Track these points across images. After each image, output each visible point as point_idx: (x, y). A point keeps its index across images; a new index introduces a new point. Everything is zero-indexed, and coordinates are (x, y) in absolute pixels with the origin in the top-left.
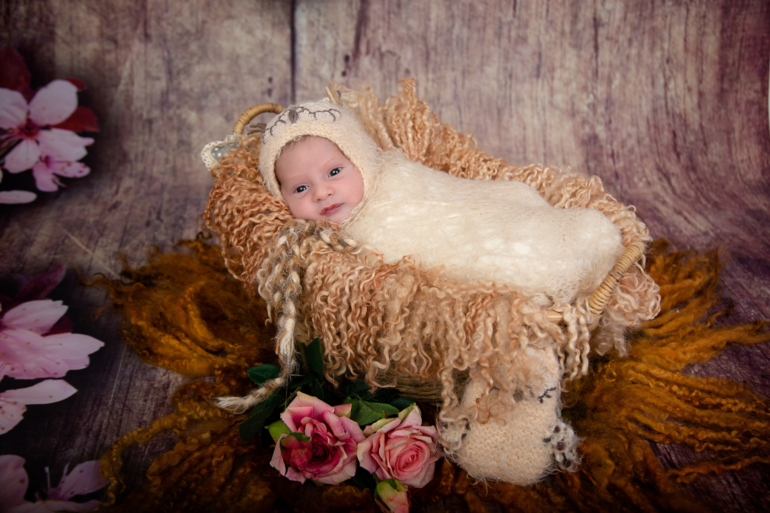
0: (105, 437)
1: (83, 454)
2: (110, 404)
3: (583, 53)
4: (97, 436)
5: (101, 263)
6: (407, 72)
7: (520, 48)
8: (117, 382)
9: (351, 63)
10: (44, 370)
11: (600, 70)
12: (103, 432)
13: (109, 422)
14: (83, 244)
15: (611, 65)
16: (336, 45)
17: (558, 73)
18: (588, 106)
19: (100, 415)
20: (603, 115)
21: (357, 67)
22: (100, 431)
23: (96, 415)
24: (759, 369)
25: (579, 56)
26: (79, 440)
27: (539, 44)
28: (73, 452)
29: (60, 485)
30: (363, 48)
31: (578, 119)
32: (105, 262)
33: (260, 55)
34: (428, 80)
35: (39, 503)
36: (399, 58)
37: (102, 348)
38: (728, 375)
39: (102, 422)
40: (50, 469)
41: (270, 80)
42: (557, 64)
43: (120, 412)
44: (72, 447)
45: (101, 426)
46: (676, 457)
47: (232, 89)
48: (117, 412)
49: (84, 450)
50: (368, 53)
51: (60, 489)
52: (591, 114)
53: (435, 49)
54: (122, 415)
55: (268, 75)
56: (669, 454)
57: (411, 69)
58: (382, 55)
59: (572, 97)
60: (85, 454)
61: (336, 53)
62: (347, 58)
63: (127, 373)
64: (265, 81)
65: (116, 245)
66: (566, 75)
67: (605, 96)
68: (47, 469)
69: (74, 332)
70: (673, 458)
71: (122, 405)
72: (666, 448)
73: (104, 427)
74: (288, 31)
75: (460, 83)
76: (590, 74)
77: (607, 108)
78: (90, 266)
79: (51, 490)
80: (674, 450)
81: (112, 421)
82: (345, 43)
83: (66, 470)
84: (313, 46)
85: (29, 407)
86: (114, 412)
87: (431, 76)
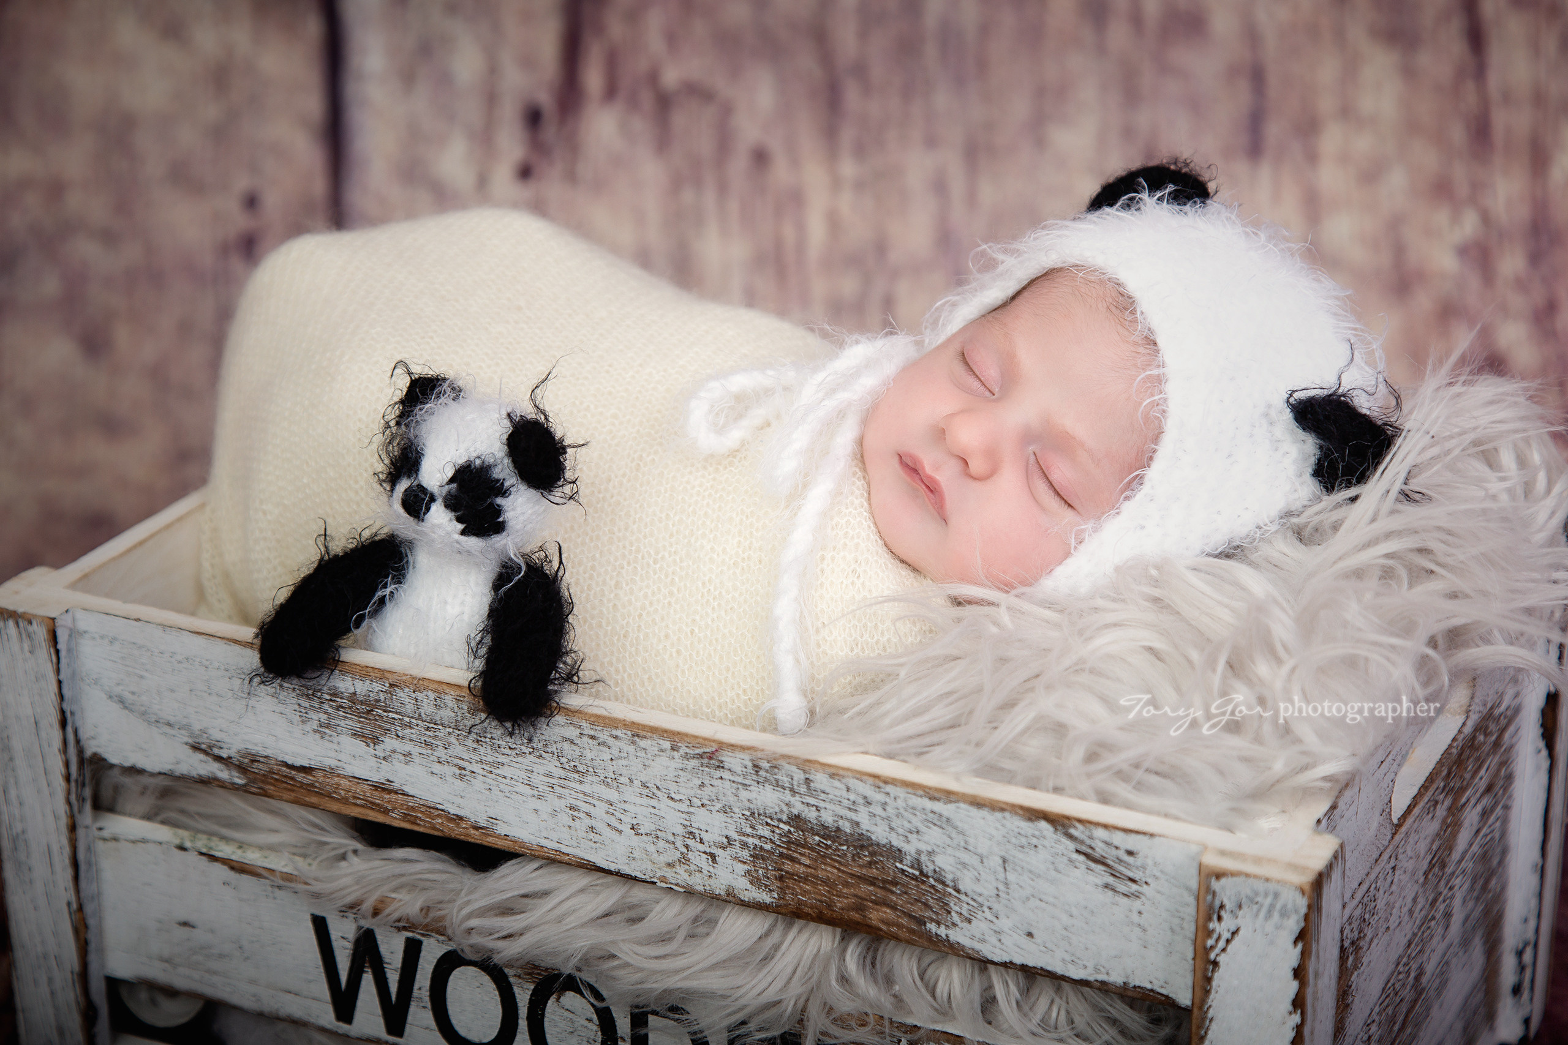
3: (1425, 59)
6: (761, 158)
7: (1184, 56)
9: (550, 131)
11: (1500, 119)
15: (1539, 99)
16: (493, 70)
17: (1331, 139)
18: (1463, 251)
20: (1520, 285)
21: (573, 147)
25: (1409, 73)
27: (1252, 36)
30: (593, 78)
31: (1424, 302)
33: (211, 112)
34: (836, 184)
36: (727, 111)
41: (251, 202)
42: (1326, 104)
47: (109, 238)
50: (611, 92)
52: (1474, 282)
53: (860, 70)
55: (242, 183)
57: (776, 146)
58: (664, 103)
59: (1395, 224)
61: (491, 98)
62: (533, 118)
64: (231, 206)
66: (1363, 144)
67: (1523, 213)
75: (957, 186)
76: (1458, 134)
77: (1535, 258)
82: (527, 62)
84: (408, 78)
87: (848, 168)
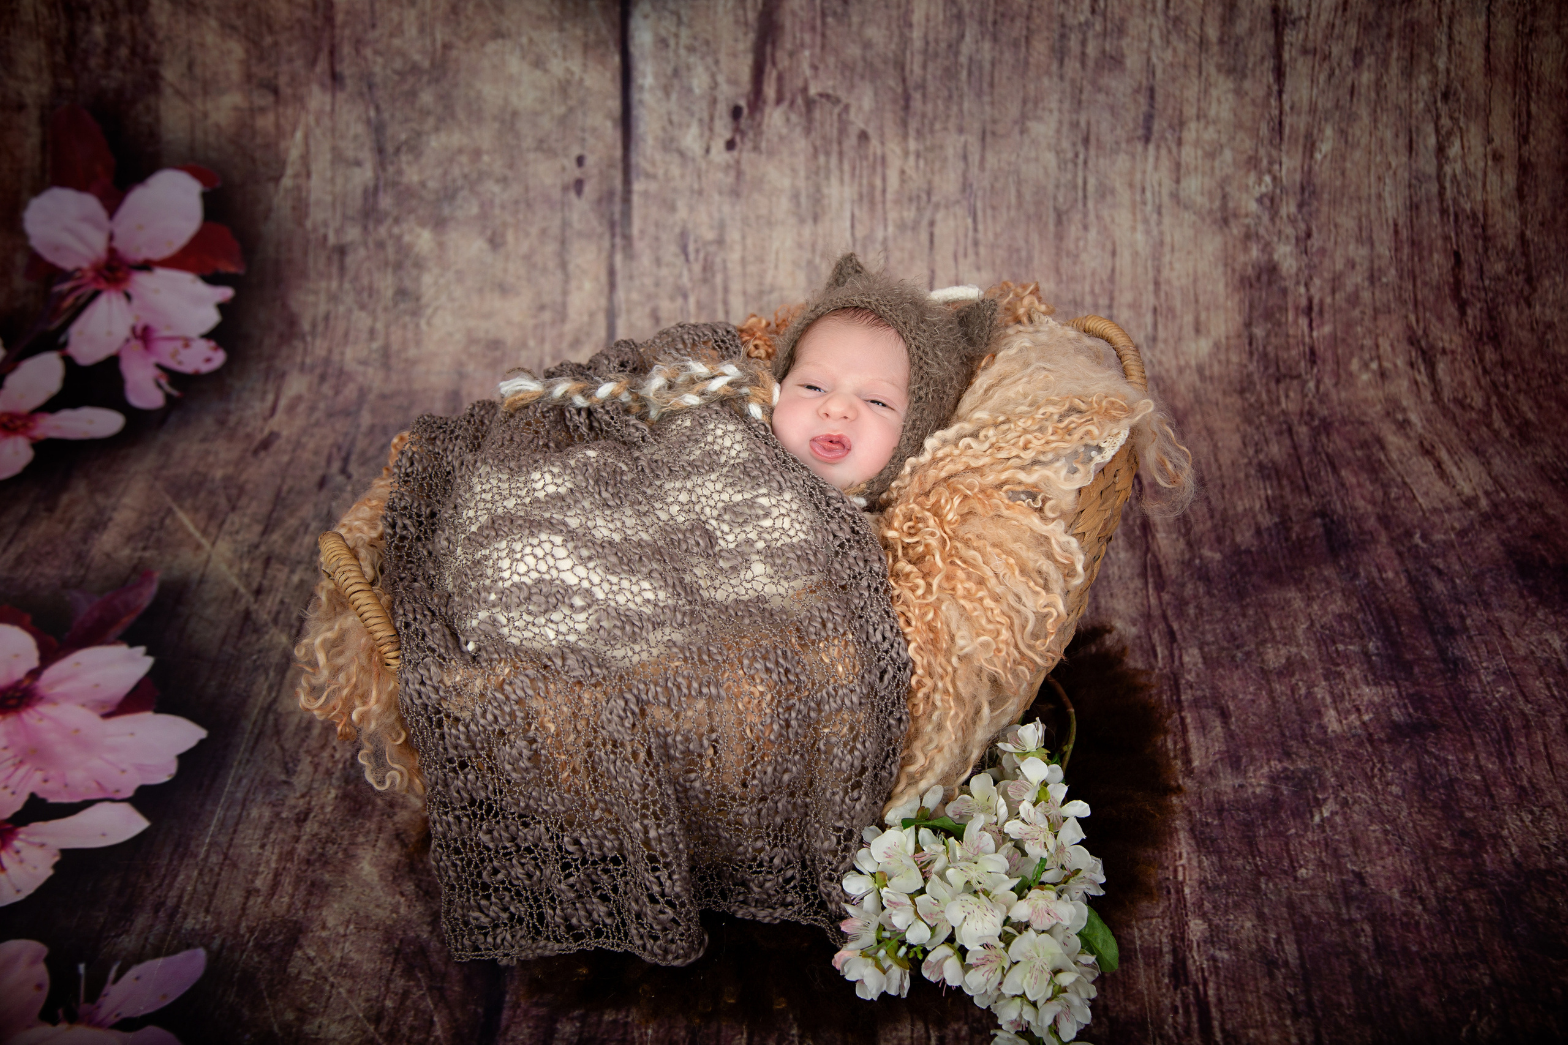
0: (185, 916)
1: (144, 947)
2: (202, 856)
3: (1247, 84)
4: (172, 916)
5: (224, 567)
6: (863, 136)
7: (1108, 80)
8: (219, 812)
9: (744, 122)
10: (98, 783)
11: (1288, 121)
12: (183, 907)
13: (195, 890)
14: (197, 527)
15: (1313, 110)
16: (715, 86)
17: (1190, 133)
18: (1260, 200)
19: (181, 877)
20: (1292, 221)
21: (759, 133)
22: (177, 906)
23: (176, 876)
25: (1239, 93)
26: (141, 921)
27: (1151, 71)
28: (128, 942)
29: (101, 999)
30: (770, 91)
31: (1236, 230)
32: (231, 566)
33: (559, 110)
34: (906, 153)
35: (62, 1027)
36: (847, 107)
37: (202, 742)
39: (183, 890)
40: (87, 968)
41: (580, 161)
42: (1190, 111)
43: (217, 869)
44: (127, 932)
45: (181, 897)
47: (504, 181)
48: (211, 870)
49: (146, 939)
50: (779, 100)
51: (99, 1007)
52: (1266, 218)
53: (922, 86)
54: (219, 874)
55: (576, 151)
57: (871, 131)
58: (810, 104)
59: (1224, 182)
60: (148, 947)
61: (714, 101)
62: (736, 112)
63: (239, 795)
64: (570, 164)
65: (258, 529)
66: (1210, 134)
67: (1298, 177)
68: (82, 968)
69: (159, 710)
71: (221, 857)
73: (186, 898)
74: (617, 59)
75: (974, 158)
76: (1264, 130)
77: (1300, 206)
78: (203, 575)
79: (84, 1007)
81: (200, 887)
82: (733, 82)
83: (112, 974)
84: (667, 90)
85: (66, 853)
86: (206, 870)
87: (912, 145)
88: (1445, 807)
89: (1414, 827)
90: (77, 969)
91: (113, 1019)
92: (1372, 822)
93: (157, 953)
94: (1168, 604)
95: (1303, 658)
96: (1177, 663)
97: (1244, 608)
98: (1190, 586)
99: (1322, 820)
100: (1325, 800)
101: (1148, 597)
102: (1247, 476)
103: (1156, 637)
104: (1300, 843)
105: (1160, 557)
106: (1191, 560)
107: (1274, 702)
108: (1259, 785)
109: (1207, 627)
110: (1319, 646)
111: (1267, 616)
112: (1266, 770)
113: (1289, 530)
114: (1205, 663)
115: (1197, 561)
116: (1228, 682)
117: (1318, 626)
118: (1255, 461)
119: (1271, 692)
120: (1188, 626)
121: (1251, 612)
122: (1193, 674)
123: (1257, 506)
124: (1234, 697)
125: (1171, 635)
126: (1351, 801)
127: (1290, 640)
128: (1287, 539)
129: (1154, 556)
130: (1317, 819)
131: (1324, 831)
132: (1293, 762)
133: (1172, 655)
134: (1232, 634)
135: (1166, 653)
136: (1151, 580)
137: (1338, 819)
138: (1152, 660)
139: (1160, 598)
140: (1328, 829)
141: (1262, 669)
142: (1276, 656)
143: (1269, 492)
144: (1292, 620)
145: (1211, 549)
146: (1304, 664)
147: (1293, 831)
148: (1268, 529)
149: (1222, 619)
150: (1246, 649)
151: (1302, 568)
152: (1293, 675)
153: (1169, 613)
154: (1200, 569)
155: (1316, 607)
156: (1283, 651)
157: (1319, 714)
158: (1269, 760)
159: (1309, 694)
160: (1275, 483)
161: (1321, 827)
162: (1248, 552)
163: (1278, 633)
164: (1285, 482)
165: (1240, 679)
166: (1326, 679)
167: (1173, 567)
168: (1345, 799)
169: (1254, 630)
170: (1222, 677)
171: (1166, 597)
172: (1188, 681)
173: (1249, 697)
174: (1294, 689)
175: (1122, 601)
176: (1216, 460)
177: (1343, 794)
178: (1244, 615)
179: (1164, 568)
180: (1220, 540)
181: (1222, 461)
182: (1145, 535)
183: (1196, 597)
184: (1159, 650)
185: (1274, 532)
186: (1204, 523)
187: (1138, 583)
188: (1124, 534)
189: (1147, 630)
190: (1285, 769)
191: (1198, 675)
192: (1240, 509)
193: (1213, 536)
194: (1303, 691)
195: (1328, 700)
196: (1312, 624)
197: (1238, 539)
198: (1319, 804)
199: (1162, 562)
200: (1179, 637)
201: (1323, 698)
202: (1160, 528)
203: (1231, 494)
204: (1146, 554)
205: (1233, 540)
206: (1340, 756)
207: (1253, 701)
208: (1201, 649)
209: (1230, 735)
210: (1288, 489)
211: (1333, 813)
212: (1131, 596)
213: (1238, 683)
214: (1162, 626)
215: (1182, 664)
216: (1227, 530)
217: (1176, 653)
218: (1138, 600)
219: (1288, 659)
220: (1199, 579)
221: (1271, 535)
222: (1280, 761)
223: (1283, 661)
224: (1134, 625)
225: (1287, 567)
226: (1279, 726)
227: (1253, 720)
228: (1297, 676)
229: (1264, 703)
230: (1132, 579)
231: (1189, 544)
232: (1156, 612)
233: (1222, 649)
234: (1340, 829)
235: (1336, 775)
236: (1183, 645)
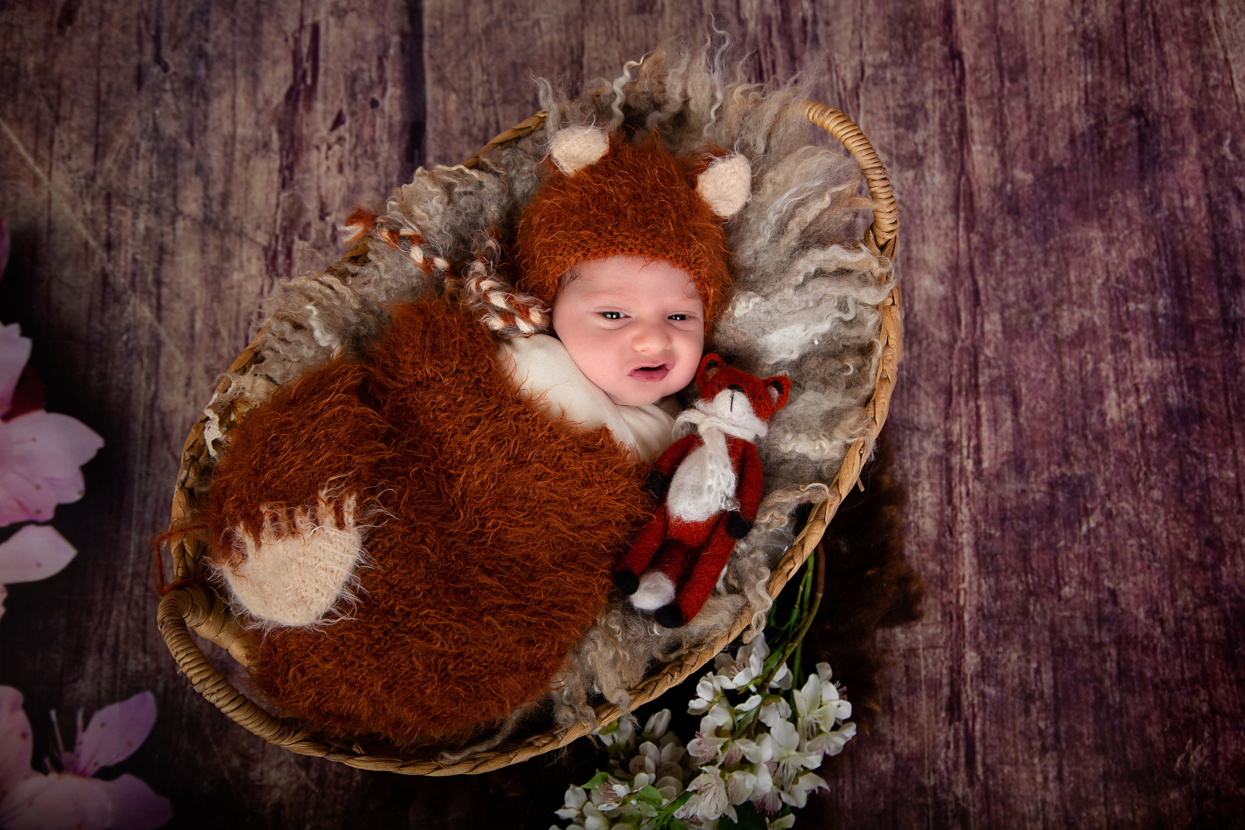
0: (126, 657)
1: (99, 693)
2: (127, 589)
4: (114, 656)
8: (134, 538)
10: (20, 502)
12: (122, 646)
13: (127, 626)
19: (115, 613)
22: (116, 645)
23: (110, 612)
24: (1211, 521)
26: (91, 664)
28: (85, 688)
29: (78, 748)
35: (53, 776)
37: (100, 451)
38: (1144, 541)
39: (118, 627)
40: (58, 715)
43: (141, 602)
44: (81, 677)
45: (117, 635)
46: (983, 724)
48: (137, 604)
49: (99, 684)
51: (78, 756)
54: (144, 608)
56: (974, 716)
60: (103, 692)
63: (148, 517)
68: (53, 714)
69: (50, 409)
70: (978, 727)
71: (143, 589)
72: (973, 705)
73: (122, 637)
79: (66, 757)
80: (985, 710)
81: (132, 624)
83: (80, 722)
85: (9, 587)
86: (133, 604)
88: (1198, 511)
89: (1167, 537)
90: (49, 716)
91: (93, 769)
92: (1131, 536)
93: (112, 700)
94: (977, 249)
95: (1094, 323)
96: (978, 332)
97: (1046, 252)
98: (999, 223)
99: (1089, 530)
100: (1093, 510)
101: (958, 240)
102: (1069, 54)
103: (961, 298)
104: (1067, 558)
105: (973, 181)
106: (1003, 185)
107: (1063, 380)
108: (1039, 491)
109: (1011, 281)
110: (1111, 307)
111: (1067, 264)
112: (1046, 475)
113: (1102, 135)
114: (1004, 332)
115: (1009, 187)
116: (1023, 357)
117: (1113, 279)
118: (1080, 28)
119: (1061, 368)
120: (992, 282)
121: (1053, 259)
122: (992, 347)
123: (1074, 104)
124: (1027, 376)
125: (976, 293)
126: (1114, 512)
127: (1085, 300)
128: (1100, 149)
129: (968, 180)
130: (1084, 529)
131: (1089, 543)
132: (1071, 466)
133: (974, 322)
134: (1032, 291)
135: (970, 319)
136: (962, 215)
137: (1102, 531)
138: (956, 329)
139: (969, 240)
140: (1092, 540)
141: (1055, 336)
142: (1071, 321)
143: (1089, 78)
144: (1089, 271)
145: (1024, 169)
146: (1094, 332)
147: (1062, 543)
148: (1083, 135)
149: (1025, 271)
150: (1044, 310)
151: (1108, 195)
152: (1082, 346)
153: (977, 262)
154: (1010, 198)
155: (1114, 254)
156: (1077, 316)
157: (1101, 396)
158: (1049, 464)
159: (1096, 370)
160: (1096, 64)
161: (1087, 537)
162: (1060, 169)
163: (1075, 290)
164: (1107, 62)
165: (1034, 354)
166: (1113, 352)
167: (984, 195)
168: (1110, 510)
169: (1052, 286)
170: (1018, 350)
171: (975, 238)
172: (987, 357)
173: (1041, 376)
174: (1082, 363)
175: (932, 247)
176: (1041, 27)
177: (1109, 505)
178: (1046, 264)
179: (976, 198)
180: (1033, 153)
181: (1046, 30)
182: (962, 149)
183: (1004, 237)
184: (963, 315)
185: (1087, 140)
186: (1020, 129)
187: (948, 221)
188: (941, 147)
189: (954, 289)
190: (1063, 475)
191: (996, 348)
192: (1057, 105)
193: (1026, 147)
194: (1090, 367)
195: (1112, 379)
196: (1108, 279)
197: (1052, 151)
198: (1088, 513)
199: (975, 188)
200: (983, 298)
201: (1107, 377)
202: (977, 137)
203: (1051, 81)
204: (960, 179)
205: (1046, 154)
206: (1112, 459)
207: (1044, 381)
208: (1002, 313)
209: (1018, 431)
210: (1108, 74)
211: (1099, 525)
212: (942, 239)
213: (1032, 358)
214: (967, 284)
215: (983, 333)
216: (1042, 138)
217: (979, 319)
218: (948, 245)
219: (1081, 325)
220: (1009, 212)
221: (1084, 143)
222: (1059, 465)
223: (1076, 327)
224: (942, 283)
225: (1094, 191)
226: (1064, 414)
227: (1041, 407)
228: (1087, 348)
229: (1053, 383)
230: (944, 214)
231: (1003, 161)
232: (964, 263)
233: (1022, 312)
234: (1102, 541)
235: (1106, 483)
236: (986, 309)
